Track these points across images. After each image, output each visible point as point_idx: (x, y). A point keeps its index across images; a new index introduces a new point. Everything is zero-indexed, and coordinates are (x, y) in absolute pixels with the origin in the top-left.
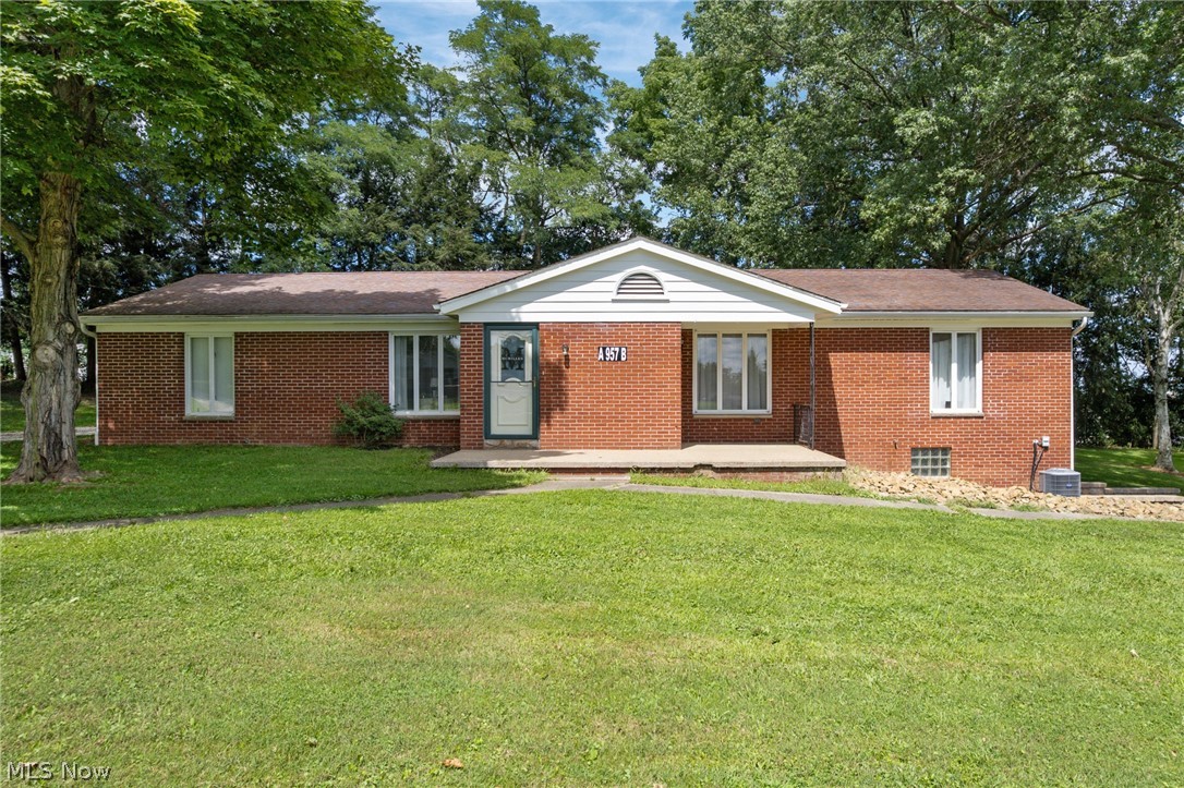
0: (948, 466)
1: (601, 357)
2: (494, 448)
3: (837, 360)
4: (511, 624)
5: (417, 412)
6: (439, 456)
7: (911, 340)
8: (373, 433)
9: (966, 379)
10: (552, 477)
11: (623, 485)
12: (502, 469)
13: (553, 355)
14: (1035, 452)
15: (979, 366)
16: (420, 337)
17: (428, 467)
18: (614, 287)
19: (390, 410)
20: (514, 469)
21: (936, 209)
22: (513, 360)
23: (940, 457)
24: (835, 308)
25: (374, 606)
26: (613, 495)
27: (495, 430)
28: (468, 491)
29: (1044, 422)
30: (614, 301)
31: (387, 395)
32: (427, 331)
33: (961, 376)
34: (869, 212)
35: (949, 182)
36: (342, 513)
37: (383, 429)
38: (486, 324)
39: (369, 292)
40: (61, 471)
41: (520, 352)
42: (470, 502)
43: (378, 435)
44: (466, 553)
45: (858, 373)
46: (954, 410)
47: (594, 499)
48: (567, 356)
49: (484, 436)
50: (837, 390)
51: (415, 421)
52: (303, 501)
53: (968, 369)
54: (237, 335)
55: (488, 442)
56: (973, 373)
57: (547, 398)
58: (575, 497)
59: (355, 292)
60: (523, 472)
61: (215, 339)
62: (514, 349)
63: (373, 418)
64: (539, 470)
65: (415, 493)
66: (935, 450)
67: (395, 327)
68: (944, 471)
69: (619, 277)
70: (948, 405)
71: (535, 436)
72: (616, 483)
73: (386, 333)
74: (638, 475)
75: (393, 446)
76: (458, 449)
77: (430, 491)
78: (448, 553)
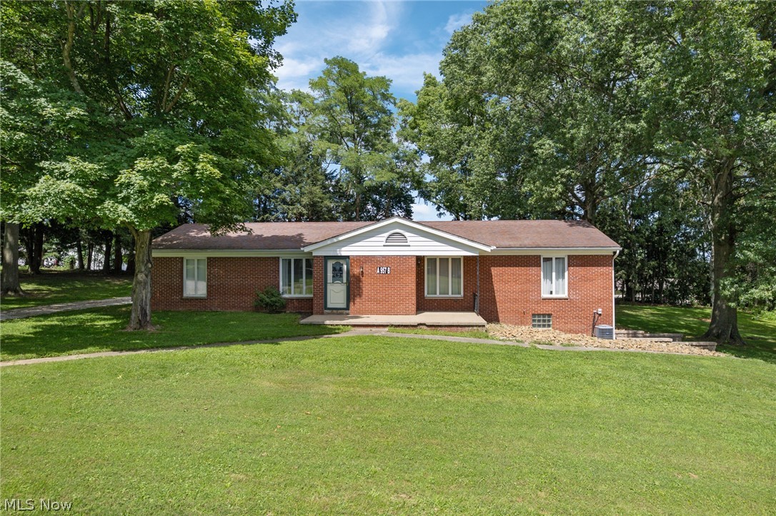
0: (551, 323)
1: (378, 272)
2: (328, 314)
3: (495, 271)
4: (327, 383)
5: (293, 295)
6: (303, 318)
7: (531, 261)
8: (272, 306)
9: (561, 280)
10: (353, 329)
11: (383, 333)
12: (332, 325)
13: (356, 271)
14: (595, 317)
15: (566, 274)
16: (295, 260)
17: (299, 324)
18: (384, 239)
19: (279, 294)
20: (337, 325)
21: (556, 190)
22: (338, 272)
23: (547, 318)
24: (488, 249)
25: (283, 377)
26: (377, 338)
27: (329, 306)
28: (316, 336)
29: (599, 302)
30: (384, 246)
31: (279, 287)
32: (298, 257)
33: (557, 278)
34: (526, 188)
35: (562, 176)
36: (266, 345)
37: (277, 304)
38: (325, 257)
39: (270, 235)
40: (146, 326)
41: (341, 270)
42: (316, 340)
43: (274, 306)
44: (314, 361)
45: (506, 277)
46: (554, 296)
47: (368, 340)
48: (362, 272)
49: (325, 309)
50: (495, 285)
51: (292, 300)
52: (248, 340)
53: (560, 275)
54: (208, 258)
55: (326, 311)
56: (563, 278)
57: (353, 290)
58: (361, 339)
59: (262, 235)
60: (341, 327)
61: (198, 260)
62: (338, 268)
63: (272, 299)
64: (348, 325)
65: (293, 336)
66: (544, 315)
67: (283, 255)
68: (549, 326)
69: (387, 235)
70: (551, 293)
71: (348, 308)
72: (380, 332)
73: (278, 258)
74: (392, 328)
75: (282, 312)
76: (312, 314)
77: (300, 336)
78: (307, 361)
